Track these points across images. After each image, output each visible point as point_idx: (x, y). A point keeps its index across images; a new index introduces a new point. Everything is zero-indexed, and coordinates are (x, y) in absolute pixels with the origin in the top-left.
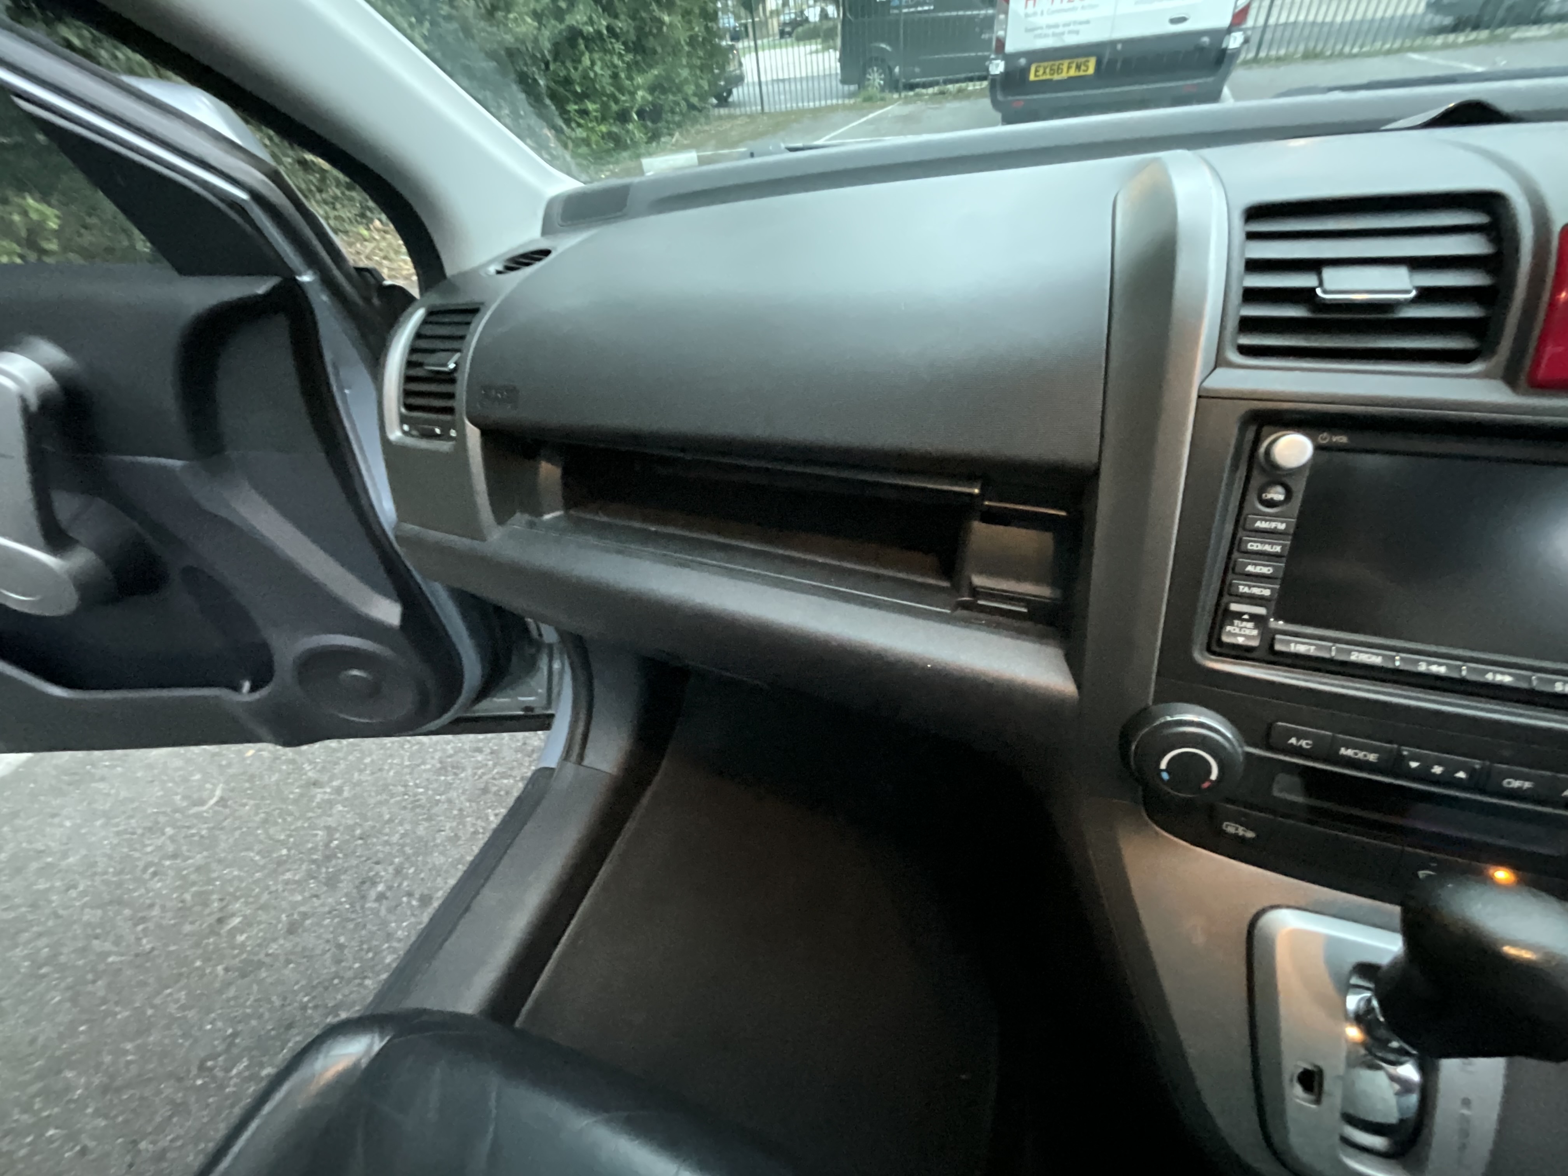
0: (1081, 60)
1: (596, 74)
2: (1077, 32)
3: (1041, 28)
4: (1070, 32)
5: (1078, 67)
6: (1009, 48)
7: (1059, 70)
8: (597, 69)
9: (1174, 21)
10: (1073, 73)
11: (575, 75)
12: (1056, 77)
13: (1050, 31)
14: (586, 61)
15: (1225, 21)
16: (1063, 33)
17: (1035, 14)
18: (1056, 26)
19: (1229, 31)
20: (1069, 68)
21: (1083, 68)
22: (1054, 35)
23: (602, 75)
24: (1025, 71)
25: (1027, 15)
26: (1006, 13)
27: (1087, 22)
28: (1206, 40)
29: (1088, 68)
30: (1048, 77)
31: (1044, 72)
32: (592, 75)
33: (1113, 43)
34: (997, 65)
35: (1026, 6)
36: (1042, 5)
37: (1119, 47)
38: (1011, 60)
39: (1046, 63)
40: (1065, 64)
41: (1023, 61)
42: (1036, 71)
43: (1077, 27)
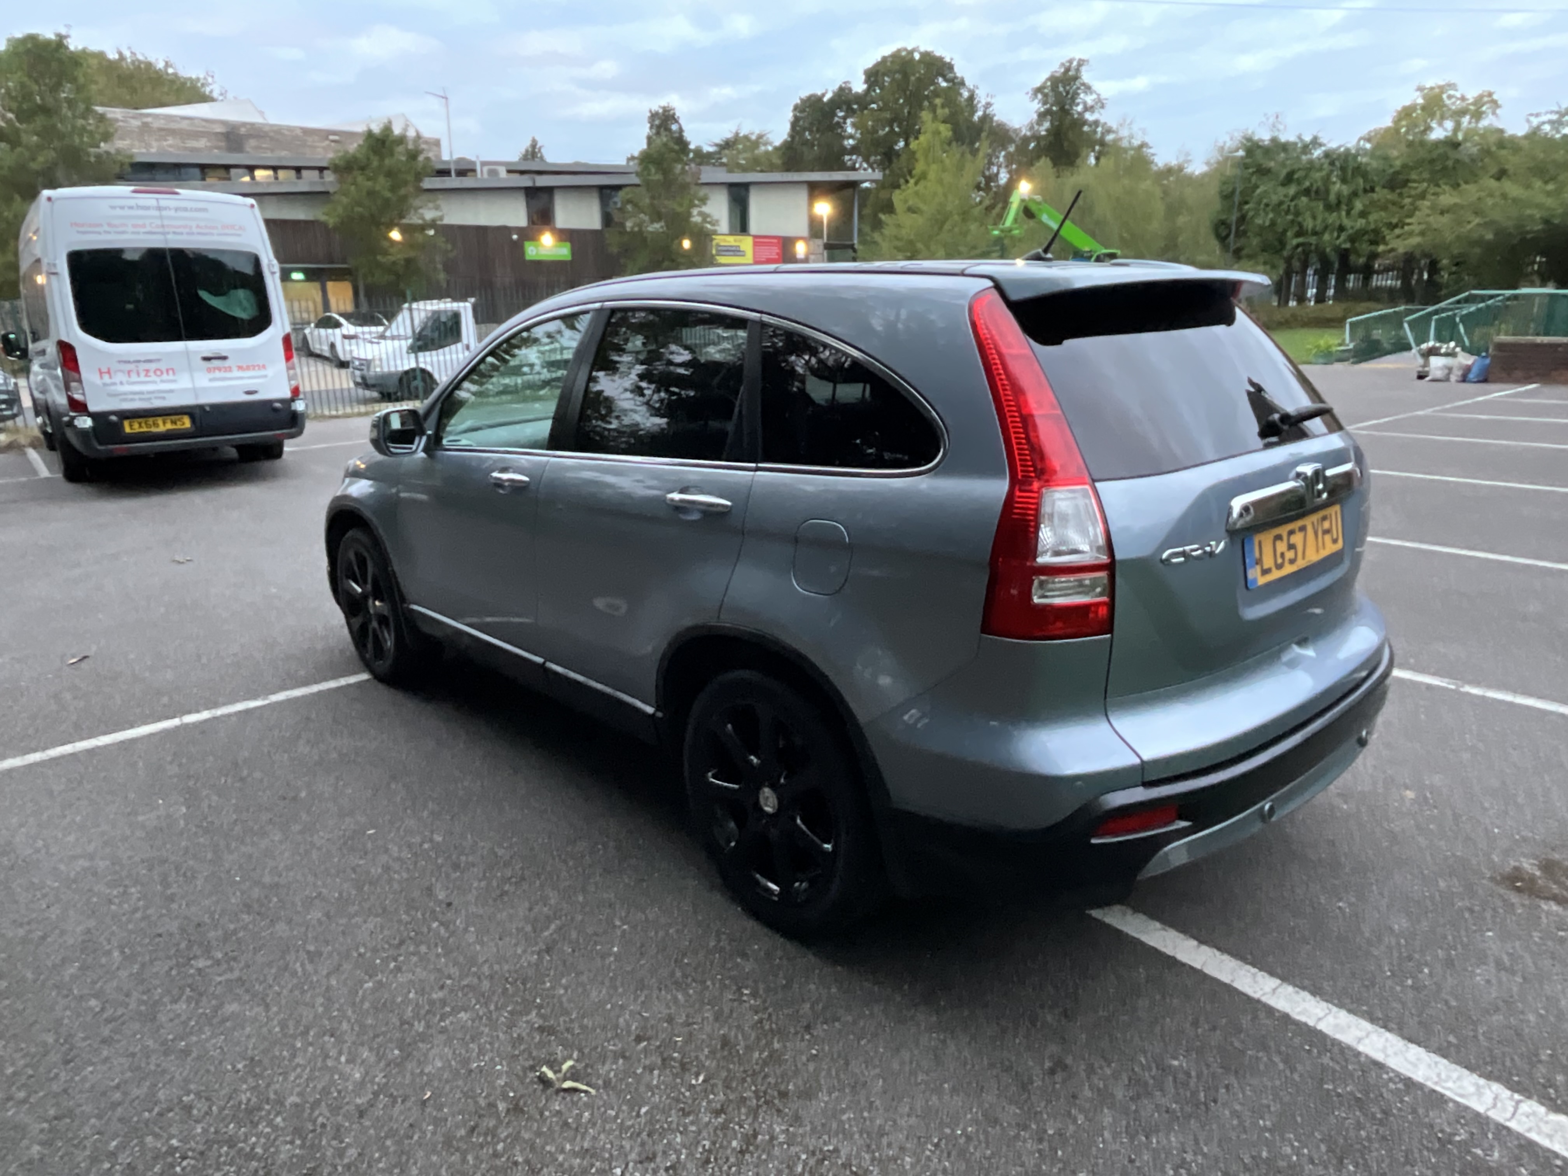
0: (174, 418)
2: (164, 398)
3: (125, 394)
4: (156, 398)
6: (92, 408)
7: (155, 425)
9: (249, 393)
10: (169, 426)
12: (154, 430)
13: (137, 397)
15: (287, 394)
16: (150, 399)
17: (114, 384)
18: (141, 393)
19: (293, 400)
20: (164, 423)
22: (140, 399)
24: (116, 427)
25: (105, 385)
26: (80, 381)
27: (171, 391)
28: (278, 405)
29: (184, 424)
30: (145, 429)
31: (140, 426)
33: (201, 407)
34: (85, 421)
35: (101, 377)
36: (119, 377)
37: (208, 409)
38: (99, 417)
39: (140, 420)
40: (160, 421)
41: (114, 418)
42: (131, 426)
43: (163, 395)
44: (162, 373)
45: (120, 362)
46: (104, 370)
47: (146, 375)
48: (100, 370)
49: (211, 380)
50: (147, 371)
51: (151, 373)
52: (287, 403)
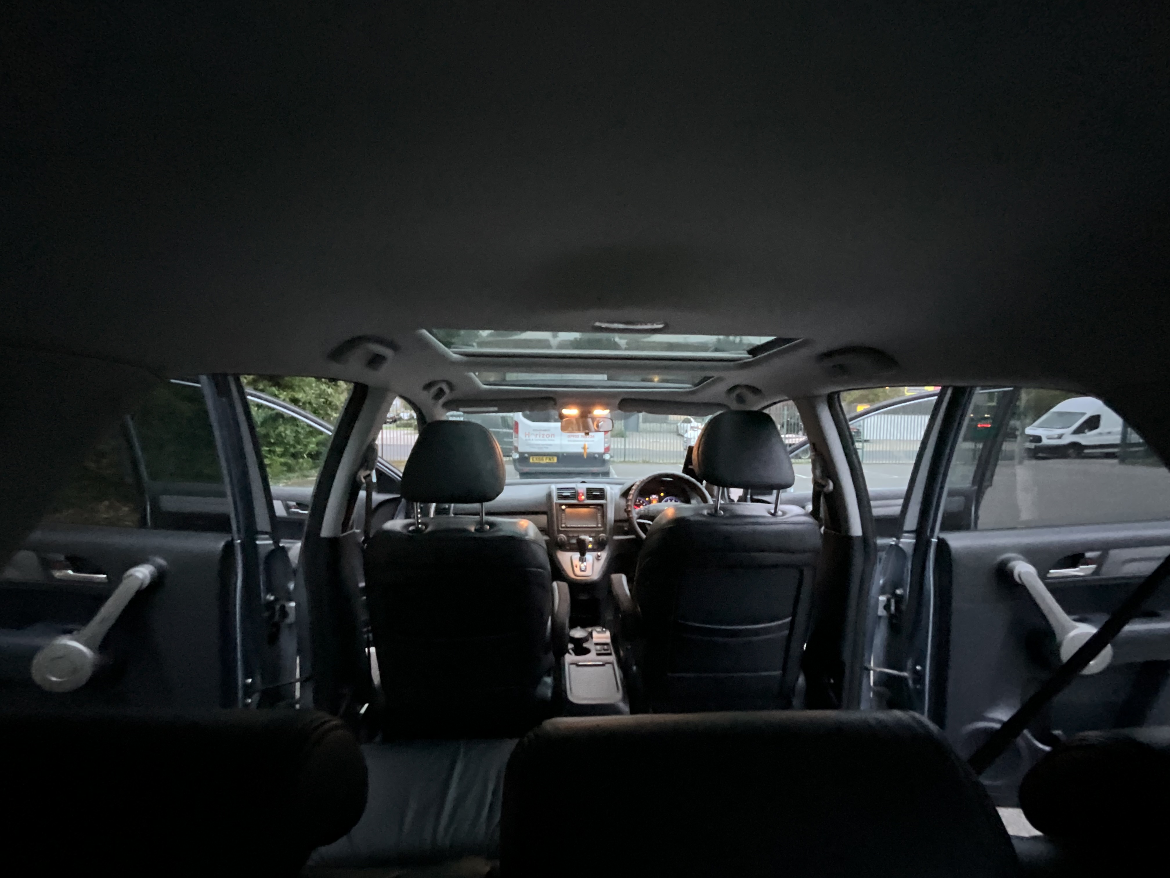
0: (551, 457)
1: (286, 434)
3: (534, 445)
4: (545, 447)
5: (550, 459)
7: (543, 460)
8: (288, 432)
9: (584, 449)
10: (548, 461)
11: (272, 434)
12: (541, 462)
13: (538, 446)
14: (281, 429)
15: (602, 451)
16: (543, 448)
17: (530, 440)
18: (540, 445)
19: (604, 453)
20: (546, 459)
21: (552, 459)
22: (539, 448)
23: (290, 436)
24: (527, 459)
25: (526, 440)
26: (517, 437)
27: (551, 445)
28: (597, 456)
29: (554, 460)
30: (538, 461)
32: (283, 434)
33: (563, 454)
34: (516, 455)
35: (525, 437)
36: (532, 437)
37: (565, 454)
38: (522, 454)
39: (537, 457)
40: (544, 458)
41: (526, 455)
42: (533, 459)
43: (547, 446)
44: (549, 436)
45: (534, 430)
46: (527, 433)
47: (543, 437)
48: (526, 433)
49: (569, 441)
50: (543, 435)
51: (545, 436)
52: (601, 455)
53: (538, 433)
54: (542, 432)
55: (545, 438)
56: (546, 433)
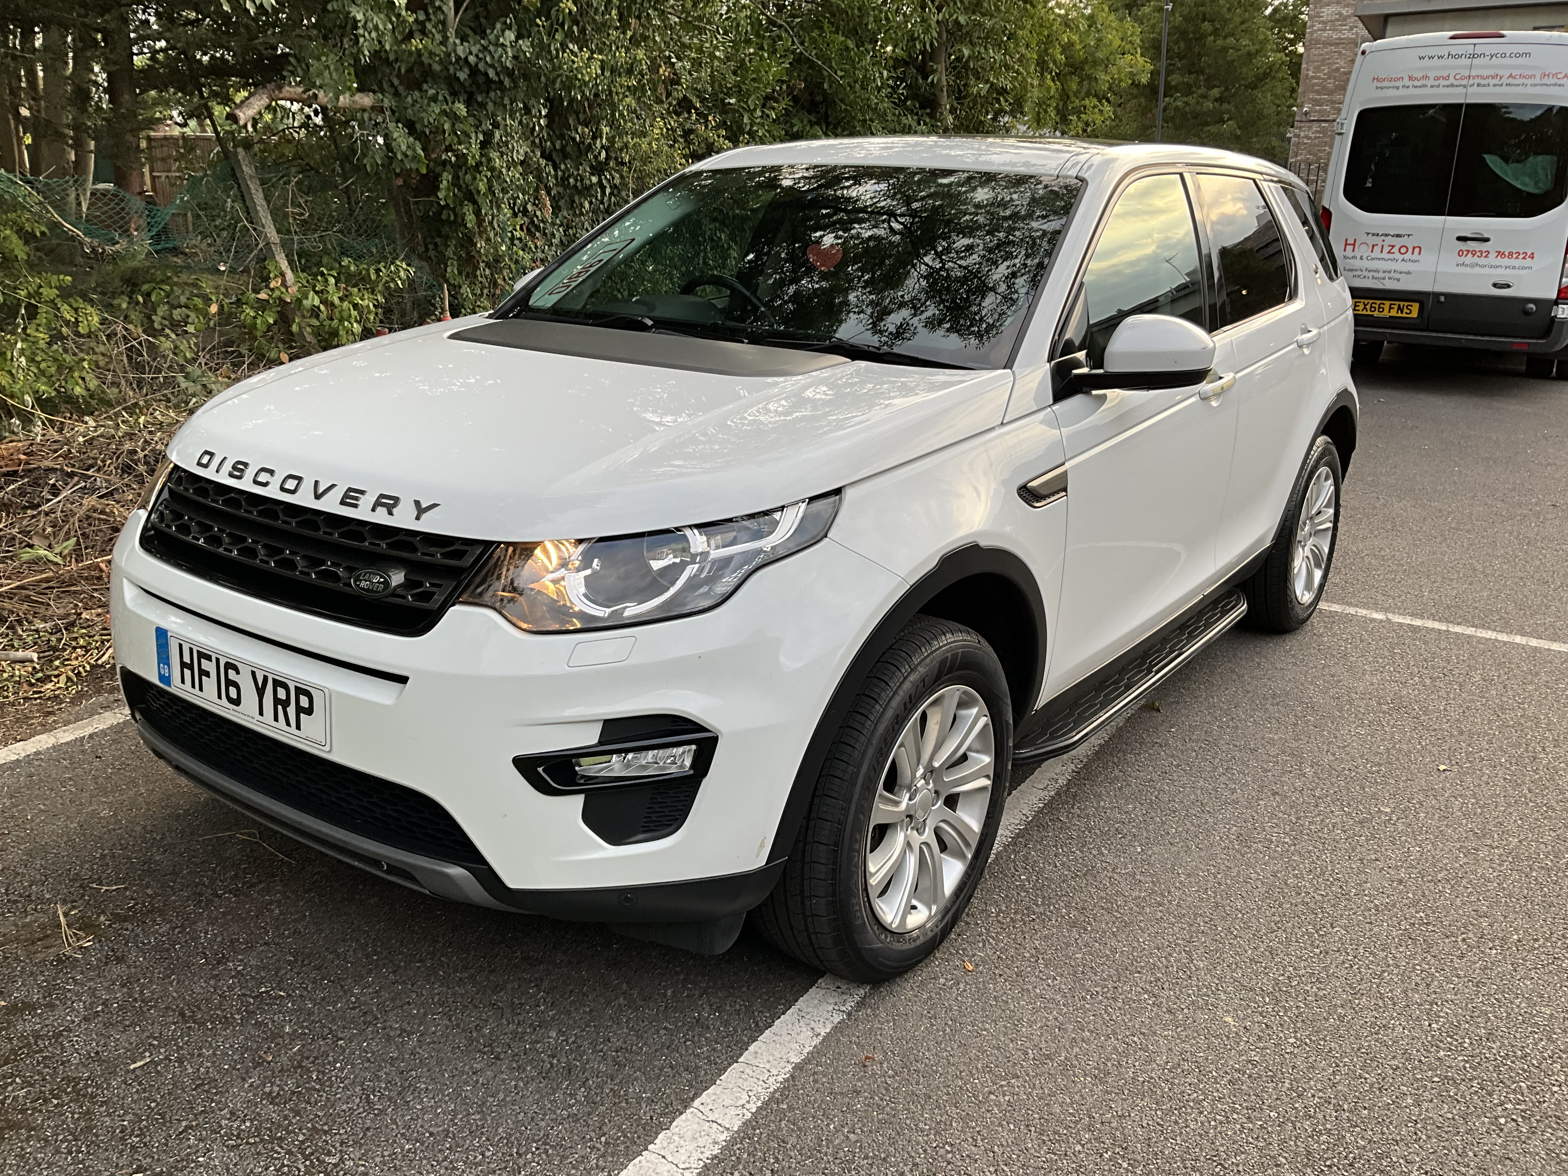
0: (1403, 303)
4: (1391, 278)
5: (1400, 309)
9: (1498, 286)
10: (1394, 313)
15: (1551, 294)
17: (1354, 257)
19: (1556, 303)
20: (1391, 308)
21: (1405, 310)
28: (1533, 306)
29: (1412, 312)
30: (1369, 313)
31: (1365, 308)
33: (1437, 295)
35: (1345, 249)
36: (1362, 251)
37: (1442, 298)
39: (1366, 301)
40: (1386, 305)
43: (1397, 276)
44: (1407, 251)
45: (1370, 231)
46: (1350, 241)
47: (1390, 252)
49: (1459, 265)
50: (1392, 247)
51: (1396, 250)
52: (1546, 305)
53: (1378, 240)
54: (1389, 240)
55: (1397, 255)
56: (1398, 242)
